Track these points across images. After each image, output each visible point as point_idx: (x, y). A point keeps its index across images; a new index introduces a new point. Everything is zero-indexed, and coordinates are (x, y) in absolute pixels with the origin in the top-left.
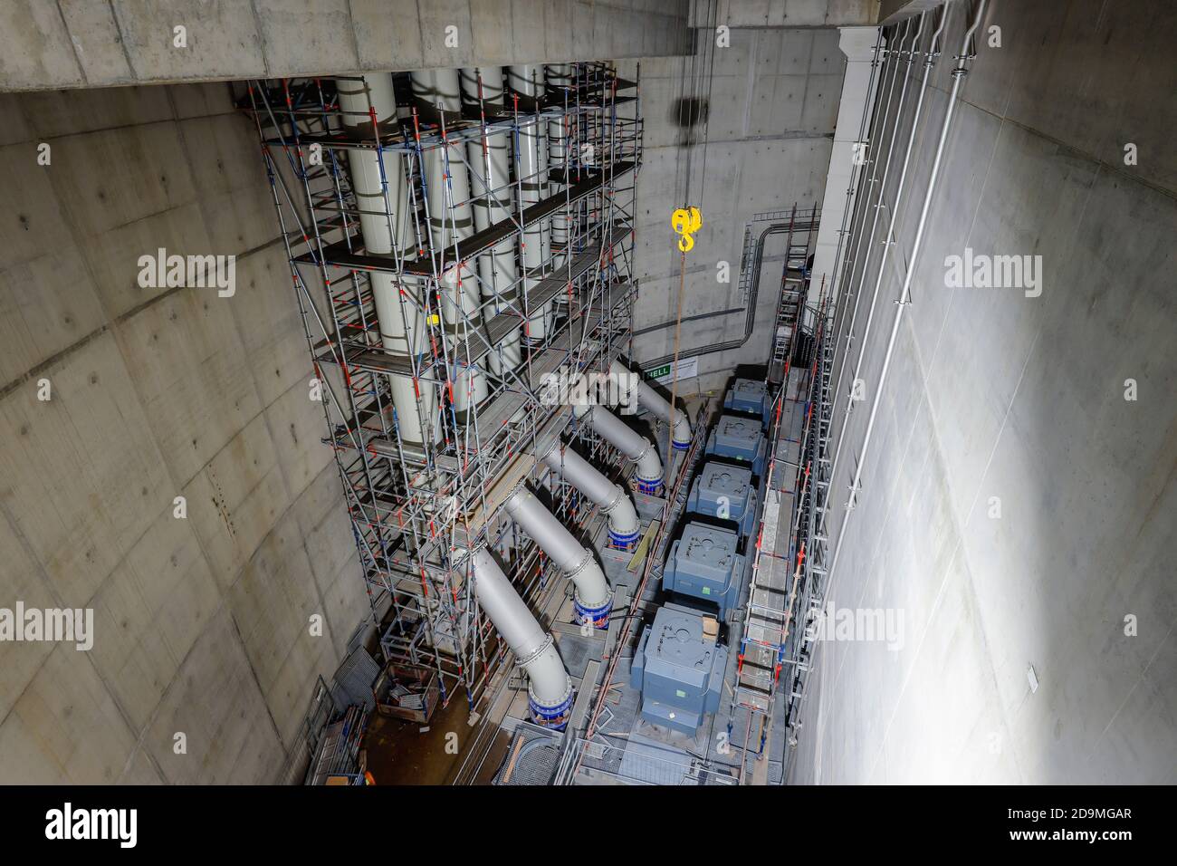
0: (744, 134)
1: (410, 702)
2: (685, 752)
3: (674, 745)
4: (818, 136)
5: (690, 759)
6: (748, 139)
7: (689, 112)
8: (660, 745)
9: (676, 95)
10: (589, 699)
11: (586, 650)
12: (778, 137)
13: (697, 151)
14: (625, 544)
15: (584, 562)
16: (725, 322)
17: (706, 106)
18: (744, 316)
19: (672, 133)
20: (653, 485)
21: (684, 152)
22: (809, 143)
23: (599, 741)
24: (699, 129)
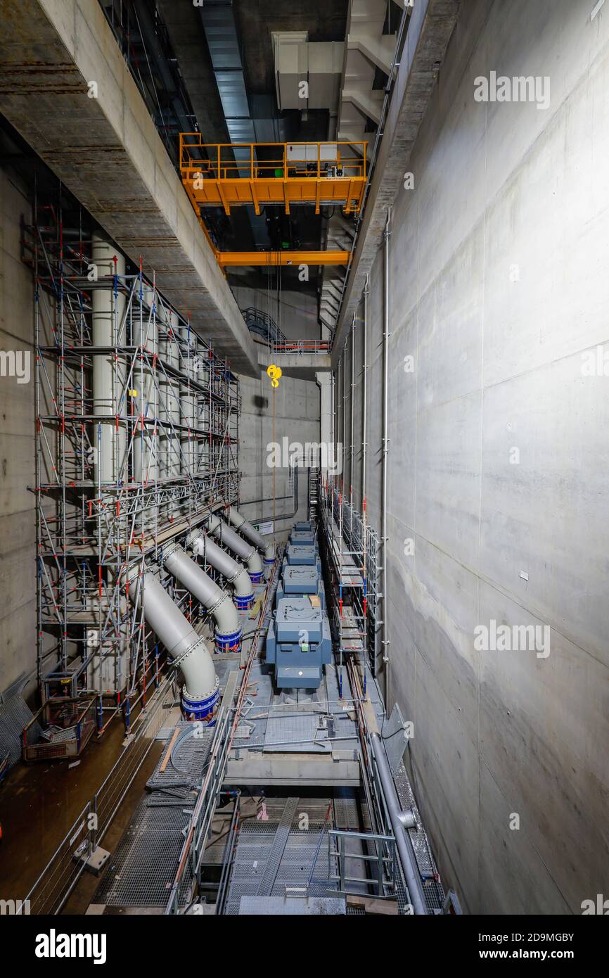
0: (284, 416)
1: (64, 738)
2: (313, 713)
3: (304, 711)
4: (313, 421)
5: (318, 717)
6: (285, 418)
7: (260, 402)
8: (294, 714)
9: (254, 394)
10: (232, 697)
11: (226, 668)
12: (298, 419)
13: (264, 419)
14: (245, 604)
15: (222, 599)
16: (284, 503)
17: (267, 401)
18: (293, 500)
19: (254, 409)
20: (258, 576)
21: (260, 418)
22: (311, 423)
23: (245, 724)
24: (264, 409)
